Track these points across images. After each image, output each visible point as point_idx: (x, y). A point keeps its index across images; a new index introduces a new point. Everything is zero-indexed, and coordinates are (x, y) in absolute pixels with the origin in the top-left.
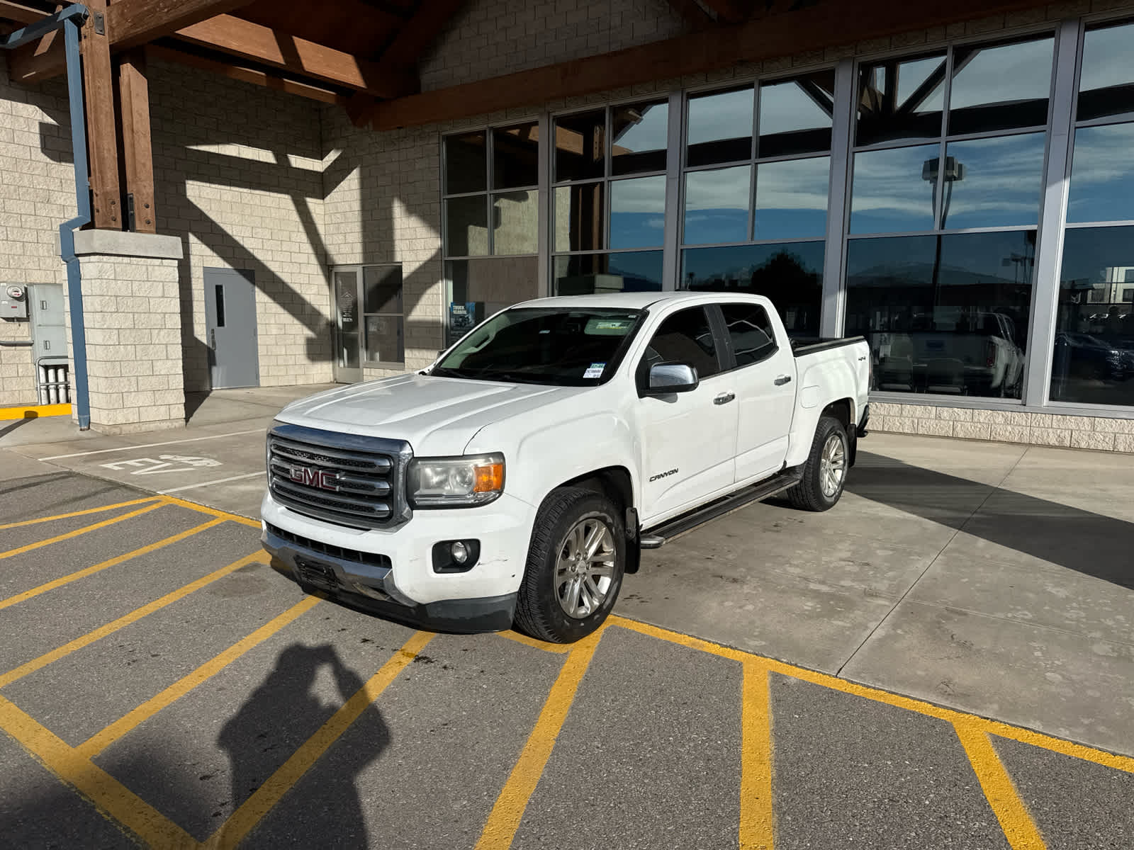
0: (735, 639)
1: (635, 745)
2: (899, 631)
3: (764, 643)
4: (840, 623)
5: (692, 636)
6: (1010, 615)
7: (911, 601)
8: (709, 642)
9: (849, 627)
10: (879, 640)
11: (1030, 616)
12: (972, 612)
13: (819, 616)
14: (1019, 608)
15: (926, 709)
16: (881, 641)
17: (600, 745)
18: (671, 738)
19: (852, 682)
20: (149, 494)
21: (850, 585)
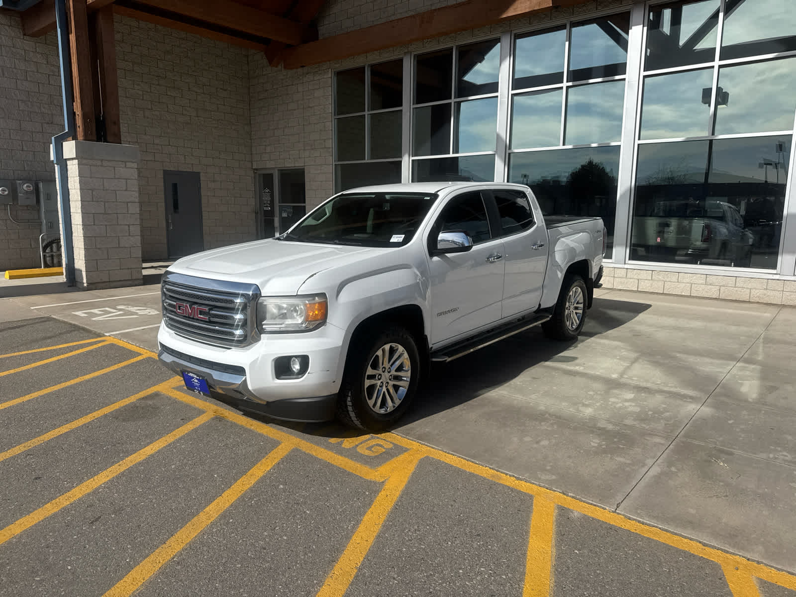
0: (530, 471)
1: (427, 577)
2: (673, 469)
3: (554, 477)
4: (622, 460)
5: (493, 469)
6: (771, 456)
7: (684, 440)
8: (507, 474)
9: (629, 464)
10: (655, 476)
11: (789, 457)
12: (738, 452)
13: (605, 452)
14: (779, 449)
15: (695, 549)
16: (658, 479)
17: (396, 576)
18: (461, 571)
19: (630, 519)
20: (99, 335)
21: (632, 423)
